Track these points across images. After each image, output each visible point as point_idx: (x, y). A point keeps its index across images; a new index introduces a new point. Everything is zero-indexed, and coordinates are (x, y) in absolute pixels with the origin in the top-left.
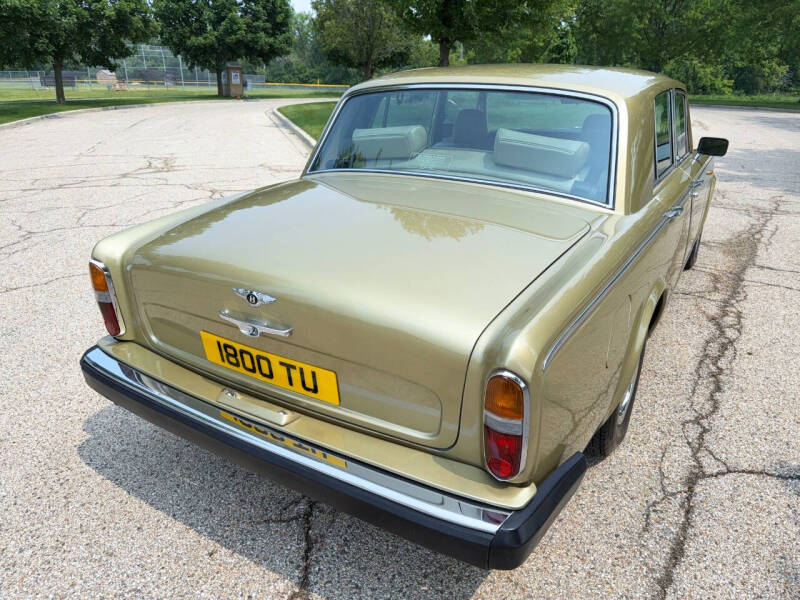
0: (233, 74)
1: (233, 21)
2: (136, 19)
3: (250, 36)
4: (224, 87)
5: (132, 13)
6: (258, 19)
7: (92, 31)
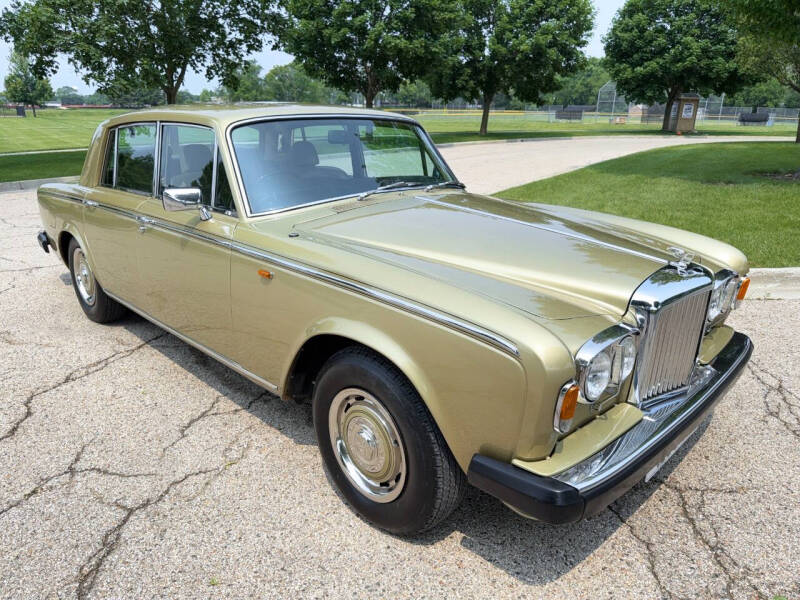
0: (685, 107)
1: (687, 47)
2: (553, 53)
3: (703, 63)
4: (671, 122)
5: (551, 45)
6: (720, 41)
7: (506, 67)
